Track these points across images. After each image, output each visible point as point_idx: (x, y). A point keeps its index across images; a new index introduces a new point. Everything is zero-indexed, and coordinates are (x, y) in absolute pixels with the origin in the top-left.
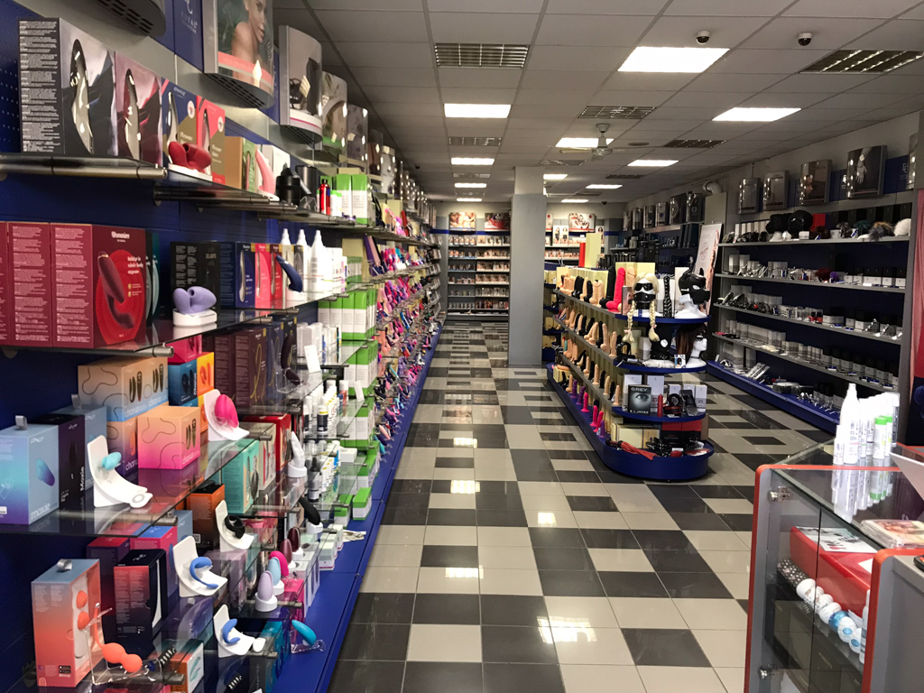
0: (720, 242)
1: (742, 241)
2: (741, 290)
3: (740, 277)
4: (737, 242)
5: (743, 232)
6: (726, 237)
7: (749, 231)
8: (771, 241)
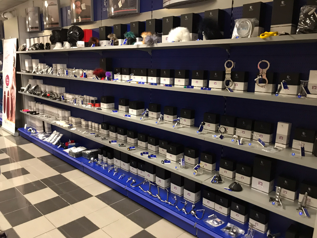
0: (17, 50)
1: (32, 49)
2: (36, 82)
3: (34, 74)
4: (29, 50)
5: (32, 44)
6: (21, 47)
7: (36, 42)
8: (54, 49)
